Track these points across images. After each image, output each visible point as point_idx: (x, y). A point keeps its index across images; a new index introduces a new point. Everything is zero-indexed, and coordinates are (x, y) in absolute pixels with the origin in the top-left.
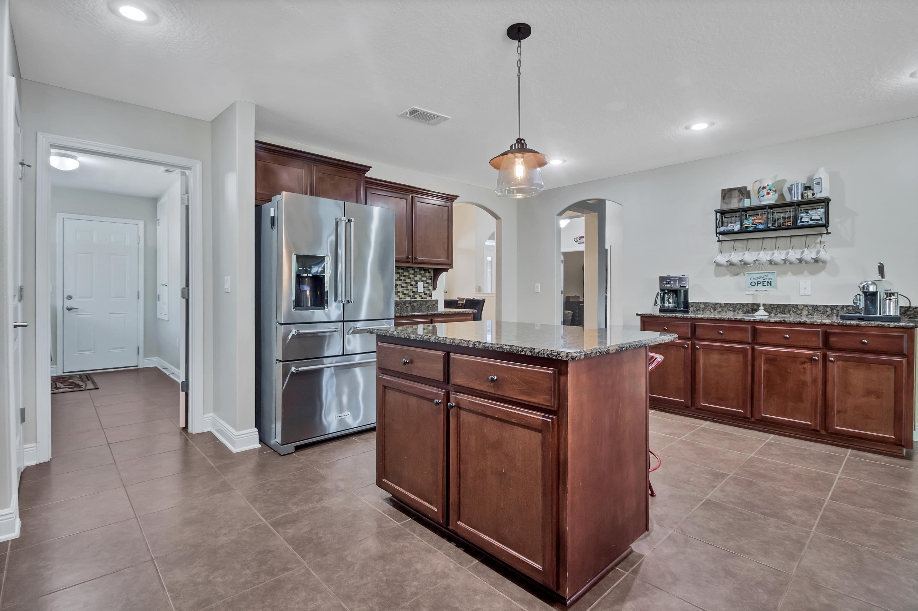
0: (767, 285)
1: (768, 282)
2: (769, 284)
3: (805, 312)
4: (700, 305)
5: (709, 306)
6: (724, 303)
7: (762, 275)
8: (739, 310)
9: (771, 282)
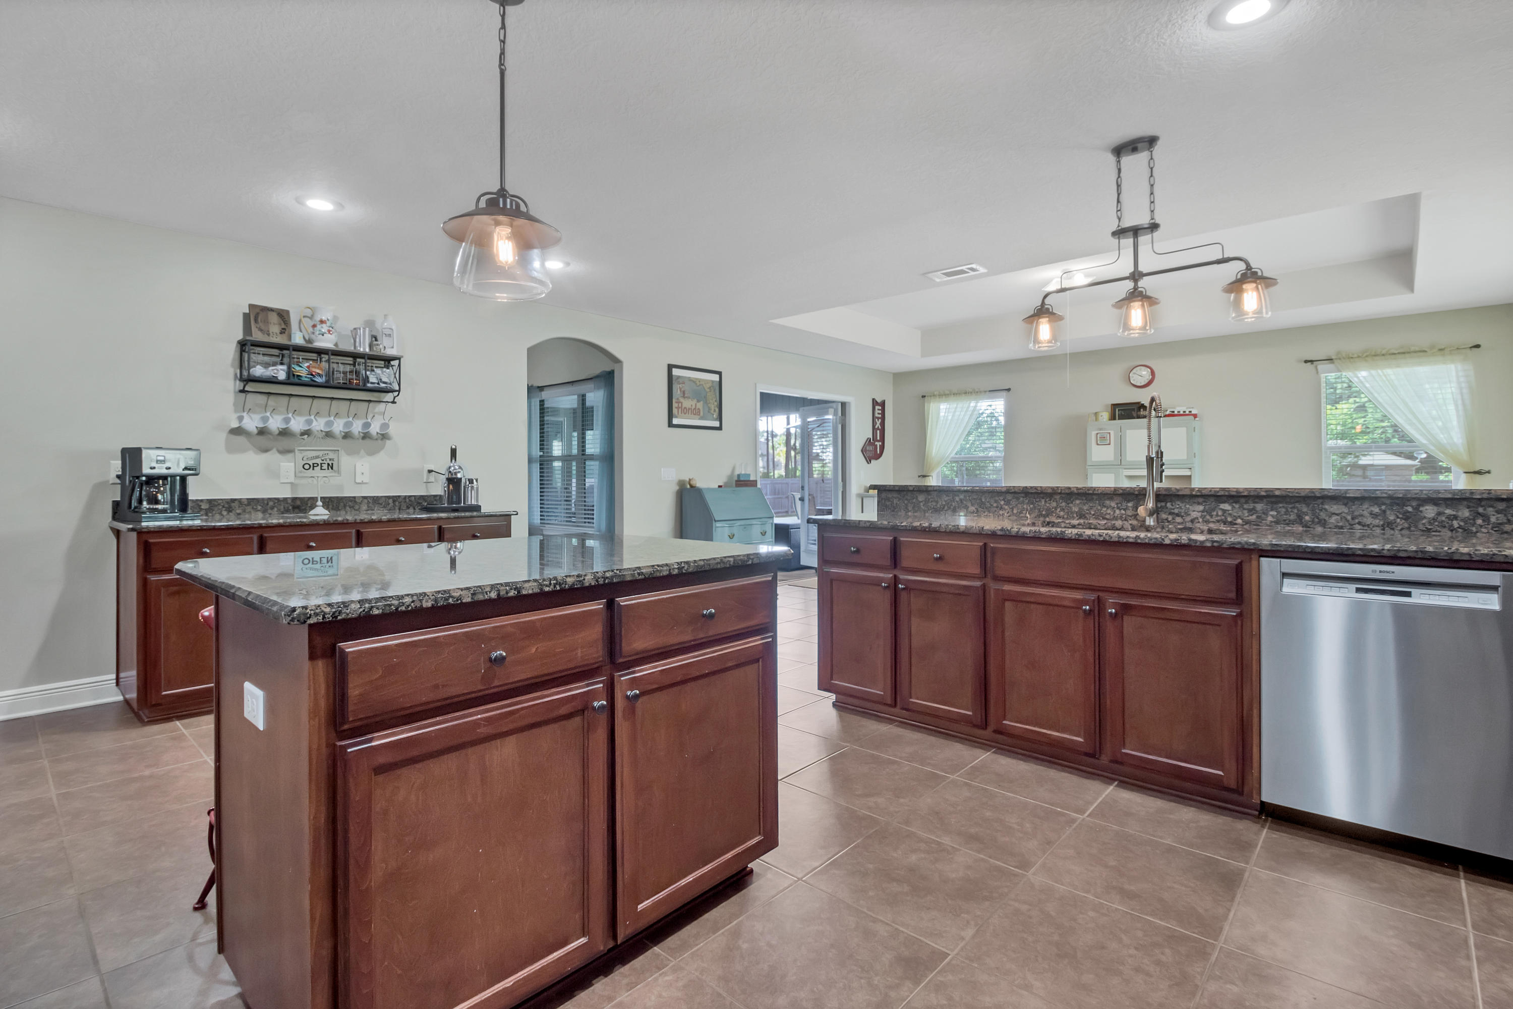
0: (327, 468)
1: (328, 464)
2: (330, 468)
3: (364, 507)
4: (201, 504)
5: (219, 504)
6: (248, 499)
7: (321, 453)
8: (272, 508)
9: (332, 464)
